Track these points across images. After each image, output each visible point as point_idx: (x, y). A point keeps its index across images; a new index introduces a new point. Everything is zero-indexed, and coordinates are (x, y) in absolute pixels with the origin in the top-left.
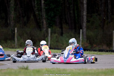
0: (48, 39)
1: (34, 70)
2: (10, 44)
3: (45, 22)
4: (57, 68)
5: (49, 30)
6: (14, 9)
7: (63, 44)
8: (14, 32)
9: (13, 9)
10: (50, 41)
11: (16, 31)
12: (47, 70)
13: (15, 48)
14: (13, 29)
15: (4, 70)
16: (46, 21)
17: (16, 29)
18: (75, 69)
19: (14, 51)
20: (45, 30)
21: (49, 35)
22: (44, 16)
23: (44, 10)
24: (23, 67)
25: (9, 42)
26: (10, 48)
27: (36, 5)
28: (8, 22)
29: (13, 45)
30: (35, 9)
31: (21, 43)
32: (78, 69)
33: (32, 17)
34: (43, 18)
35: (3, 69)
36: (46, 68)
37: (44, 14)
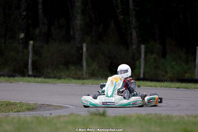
0: (140, 63)
1: (115, 117)
2: (73, 72)
3: (134, 34)
4: (156, 114)
5: (143, 47)
6: (82, 11)
7: (166, 72)
8: (81, 51)
9: (80, 11)
10: (144, 66)
11: (85, 49)
12: (138, 117)
13: (83, 79)
14: (79, 46)
15: (65, 116)
16: (136, 32)
17: (84, 46)
18: (188, 116)
19: (81, 84)
20: (134, 47)
21: (143, 56)
22: (134, 23)
23: (134, 13)
24: (97, 113)
25: (72, 67)
26: (74, 78)
27: (120, 4)
28: (71, 33)
29: (79, 73)
30: (118, 11)
31: (93, 71)
32: (192, 116)
33: (113, 25)
34: (132, 26)
35: (61, 114)
36: (136, 113)
37: (134, 21)
